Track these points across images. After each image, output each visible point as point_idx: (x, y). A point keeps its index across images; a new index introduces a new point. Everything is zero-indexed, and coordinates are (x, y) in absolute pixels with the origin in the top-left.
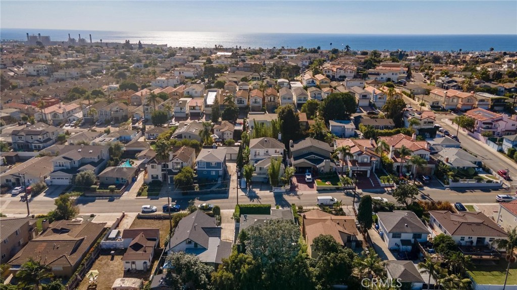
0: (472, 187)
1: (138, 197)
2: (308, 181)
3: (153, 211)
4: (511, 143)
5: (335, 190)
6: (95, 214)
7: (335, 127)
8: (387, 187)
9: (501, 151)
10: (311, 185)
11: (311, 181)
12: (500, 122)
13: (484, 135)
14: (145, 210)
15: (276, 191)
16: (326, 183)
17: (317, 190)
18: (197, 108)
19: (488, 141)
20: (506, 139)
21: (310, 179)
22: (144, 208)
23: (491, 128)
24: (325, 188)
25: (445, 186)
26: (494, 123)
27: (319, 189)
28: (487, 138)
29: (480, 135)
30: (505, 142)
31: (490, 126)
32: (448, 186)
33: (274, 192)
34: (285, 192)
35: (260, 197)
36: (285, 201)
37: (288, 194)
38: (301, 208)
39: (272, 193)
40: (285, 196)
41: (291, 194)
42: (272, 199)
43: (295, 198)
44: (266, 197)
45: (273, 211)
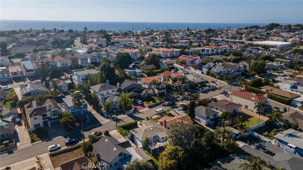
0: (208, 90)
1: (33, 143)
2: (140, 104)
3: (59, 148)
4: (207, 69)
5: (156, 105)
6: (9, 166)
7: (131, 72)
8: (177, 98)
9: (202, 73)
10: (143, 106)
11: (142, 103)
12: (196, 60)
13: (193, 67)
14: (53, 149)
15: (127, 113)
16: (150, 102)
17: (148, 107)
18: (18, 73)
19: (196, 69)
20: (204, 67)
21: (141, 102)
22: (52, 148)
23: (193, 64)
24: (152, 105)
25: (199, 92)
26: (194, 61)
27: (149, 106)
28: (194, 68)
29: (191, 67)
30: (203, 69)
31: (193, 63)
32: (200, 92)
33: (127, 115)
34: (133, 112)
35: (122, 119)
36: (138, 117)
37: (135, 113)
38: (151, 118)
39: (126, 115)
40: (135, 115)
41: (137, 113)
42: (129, 118)
43: (141, 114)
44: (125, 118)
45: (144, 123)
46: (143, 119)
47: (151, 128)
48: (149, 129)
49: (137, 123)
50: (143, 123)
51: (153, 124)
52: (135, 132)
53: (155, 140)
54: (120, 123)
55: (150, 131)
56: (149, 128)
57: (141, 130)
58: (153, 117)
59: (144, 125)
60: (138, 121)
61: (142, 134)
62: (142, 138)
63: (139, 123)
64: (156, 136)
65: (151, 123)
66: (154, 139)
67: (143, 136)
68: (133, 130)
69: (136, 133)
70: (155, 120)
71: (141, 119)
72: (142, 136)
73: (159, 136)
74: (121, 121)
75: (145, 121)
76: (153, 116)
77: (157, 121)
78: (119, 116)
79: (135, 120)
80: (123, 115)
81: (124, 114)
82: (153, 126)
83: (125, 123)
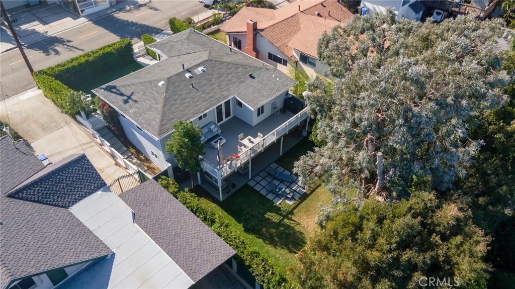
15: (88, 11)
33: (86, 17)
34: (112, 6)
35: (65, 37)
36: (133, 24)
37: (121, 10)
38: (190, 22)
39: (82, 20)
40: (121, 16)
41: (128, 8)
42: (99, 30)
43: (144, 12)
44: (79, 31)
45: (160, 46)
46: (158, 31)
47: (200, 69)
48: (188, 75)
49: (129, 47)
50: (155, 46)
51: (203, 45)
52: (122, 94)
53: (225, 120)
54: (57, 53)
55: (194, 81)
56: (189, 71)
57: (150, 82)
58: (196, 19)
59: (164, 57)
60: (135, 40)
61: (160, 106)
62: (162, 125)
63: (138, 46)
64: (227, 103)
65: (195, 43)
66: (220, 119)
67: (164, 114)
68: (109, 89)
69: (126, 102)
70: (203, 28)
71: (146, 32)
72: (158, 117)
73: (240, 104)
74: (59, 48)
75: (166, 37)
76: (196, 13)
77: (218, 31)
78: (52, 24)
79: (122, 37)
80: (69, 18)
81: (76, 15)
82: (205, 56)
83: (78, 53)
